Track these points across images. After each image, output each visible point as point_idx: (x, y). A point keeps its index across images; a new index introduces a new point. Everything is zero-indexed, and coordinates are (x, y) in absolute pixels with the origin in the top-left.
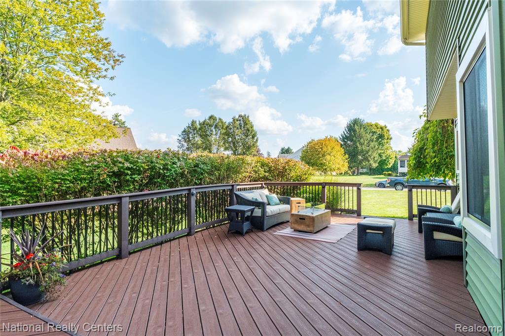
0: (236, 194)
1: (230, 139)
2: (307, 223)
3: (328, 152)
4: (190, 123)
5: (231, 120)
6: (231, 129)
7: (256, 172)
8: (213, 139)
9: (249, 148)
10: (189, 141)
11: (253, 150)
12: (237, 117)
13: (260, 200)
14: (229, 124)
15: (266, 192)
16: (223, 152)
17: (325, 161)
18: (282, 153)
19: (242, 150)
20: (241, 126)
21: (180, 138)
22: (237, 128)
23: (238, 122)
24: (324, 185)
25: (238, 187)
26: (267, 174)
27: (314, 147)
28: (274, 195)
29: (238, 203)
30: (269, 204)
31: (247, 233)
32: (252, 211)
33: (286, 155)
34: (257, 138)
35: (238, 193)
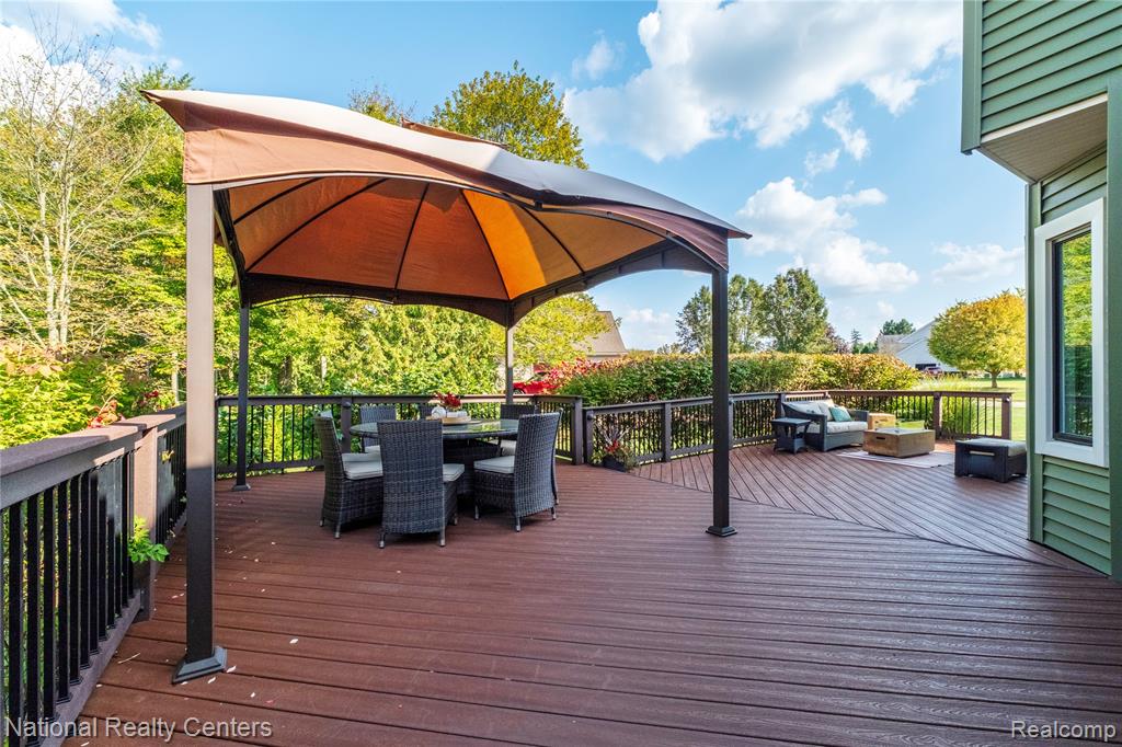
0: (785, 406)
1: (772, 316)
2: (889, 444)
3: (1003, 327)
4: (698, 291)
5: (774, 282)
6: (772, 297)
7: (814, 376)
8: (738, 317)
9: (809, 330)
10: (697, 322)
11: (818, 333)
12: (784, 275)
13: (818, 412)
14: (770, 289)
15: (830, 403)
16: (759, 339)
17: (991, 348)
18: (885, 334)
19: (795, 334)
20: (792, 290)
21: (681, 319)
22: (786, 295)
23: (786, 285)
24: (937, 395)
25: (787, 396)
26: (832, 379)
27: (964, 320)
28: (843, 408)
29: (787, 416)
30: (833, 420)
31: (798, 452)
32: (807, 425)
33: (897, 336)
34: (826, 311)
35: (786, 403)
